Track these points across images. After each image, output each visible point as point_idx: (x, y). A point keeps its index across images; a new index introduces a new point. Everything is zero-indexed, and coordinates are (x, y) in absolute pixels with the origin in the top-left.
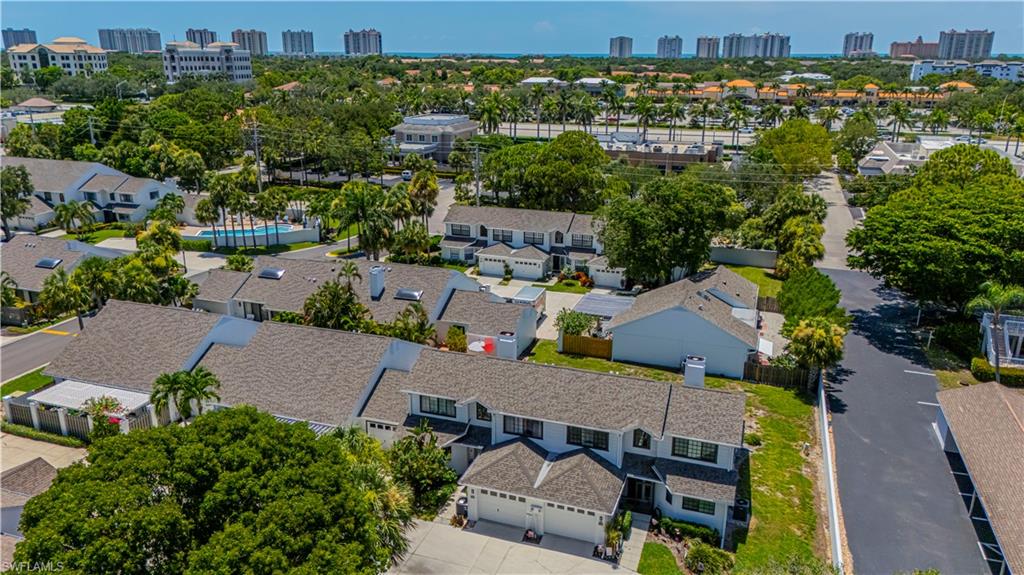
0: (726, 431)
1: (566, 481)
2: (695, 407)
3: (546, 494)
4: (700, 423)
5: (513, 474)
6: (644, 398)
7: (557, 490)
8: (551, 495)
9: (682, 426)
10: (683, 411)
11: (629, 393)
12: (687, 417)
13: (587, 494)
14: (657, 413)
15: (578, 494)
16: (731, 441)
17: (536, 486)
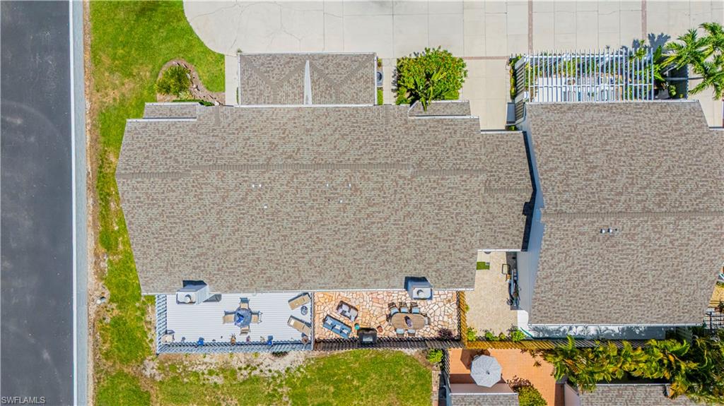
0: (139, 133)
1: (283, 70)
2: (168, 152)
3: (297, 58)
4: (163, 137)
5: (331, 68)
6: (217, 145)
7: (288, 63)
8: (293, 58)
9: (181, 130)
10: (179, 146)
11: (234, 148)
12: (176, 140)
13: (263, 64)
14: (203, 131)
15: (270, 63)
16: (135, 125)
17: (308, 62)
